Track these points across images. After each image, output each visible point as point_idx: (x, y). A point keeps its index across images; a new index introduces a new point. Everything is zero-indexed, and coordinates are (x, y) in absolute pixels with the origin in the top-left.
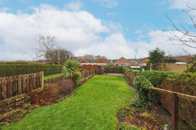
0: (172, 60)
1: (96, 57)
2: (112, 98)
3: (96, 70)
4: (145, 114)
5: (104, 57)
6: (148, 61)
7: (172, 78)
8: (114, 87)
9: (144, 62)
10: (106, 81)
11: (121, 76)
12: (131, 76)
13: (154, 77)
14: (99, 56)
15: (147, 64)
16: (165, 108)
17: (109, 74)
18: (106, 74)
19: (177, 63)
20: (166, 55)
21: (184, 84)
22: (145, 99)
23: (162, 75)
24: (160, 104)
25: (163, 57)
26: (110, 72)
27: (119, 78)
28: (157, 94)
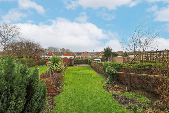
0: (115, 55)
1: (61, 49)
2: (93, 82)
3: (67, 63)
4: (116, 86)
5: (68, 50)
6: (103, 55)
7: (125, 67)
8: (89, 75)
9: (100, 55)
10: (80, 71)
11: (88, 66)
12: (97, 66)
13: (115, 66)
14: (63, 49)
15: (102, 57)
16: (121, 82)
17: (78, 65)
18: (76, 66)
19: (118, 56)
20: (113, 51)
21: (131, 69)
22: (113, 79)
23: (120, 66)
24: (118, 80)
25: (112, 53)
26: (78, 64)
27: (88, 68)
28: (117, 76)
